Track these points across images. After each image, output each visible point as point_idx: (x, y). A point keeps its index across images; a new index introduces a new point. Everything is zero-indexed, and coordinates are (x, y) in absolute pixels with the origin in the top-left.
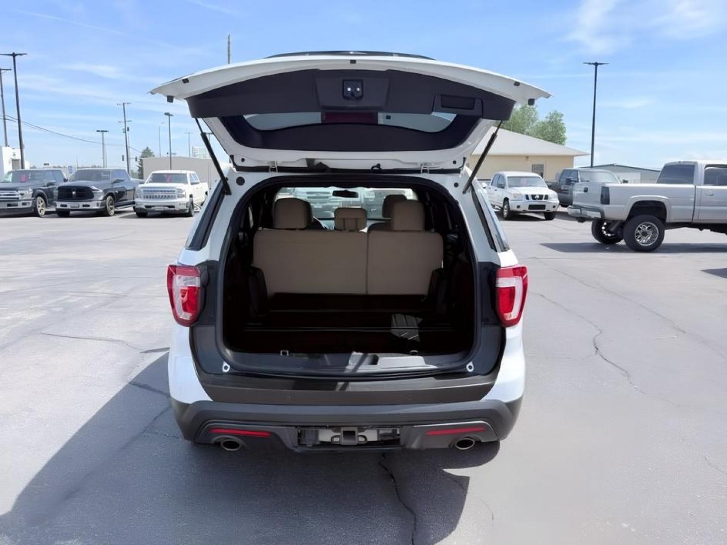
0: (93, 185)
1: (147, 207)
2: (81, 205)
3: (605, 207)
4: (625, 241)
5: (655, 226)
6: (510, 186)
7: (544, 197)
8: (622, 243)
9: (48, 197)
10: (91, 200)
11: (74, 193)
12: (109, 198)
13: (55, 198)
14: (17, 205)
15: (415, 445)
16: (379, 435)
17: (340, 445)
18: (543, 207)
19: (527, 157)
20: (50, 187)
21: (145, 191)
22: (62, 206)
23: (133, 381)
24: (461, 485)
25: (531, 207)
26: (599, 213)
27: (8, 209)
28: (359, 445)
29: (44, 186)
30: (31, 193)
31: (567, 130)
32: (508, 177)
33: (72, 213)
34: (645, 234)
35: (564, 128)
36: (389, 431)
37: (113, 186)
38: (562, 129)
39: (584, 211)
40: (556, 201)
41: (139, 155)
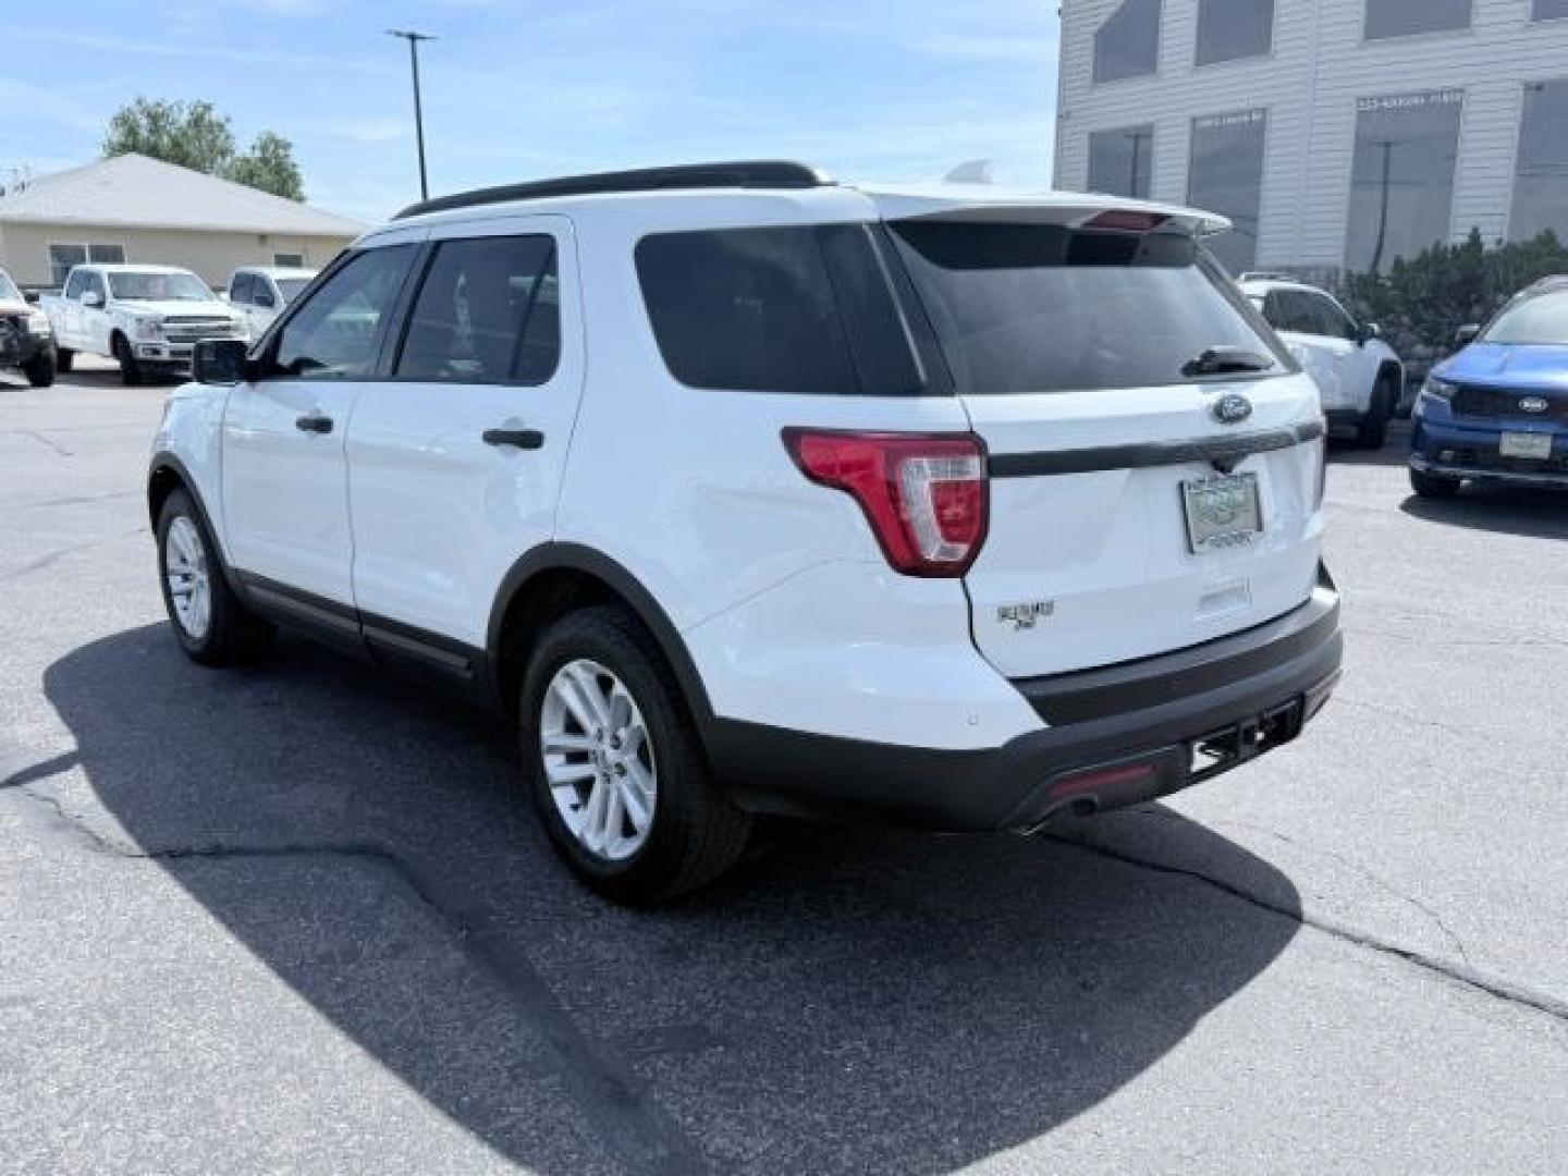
19: (263, 238)
38: (293, 176)
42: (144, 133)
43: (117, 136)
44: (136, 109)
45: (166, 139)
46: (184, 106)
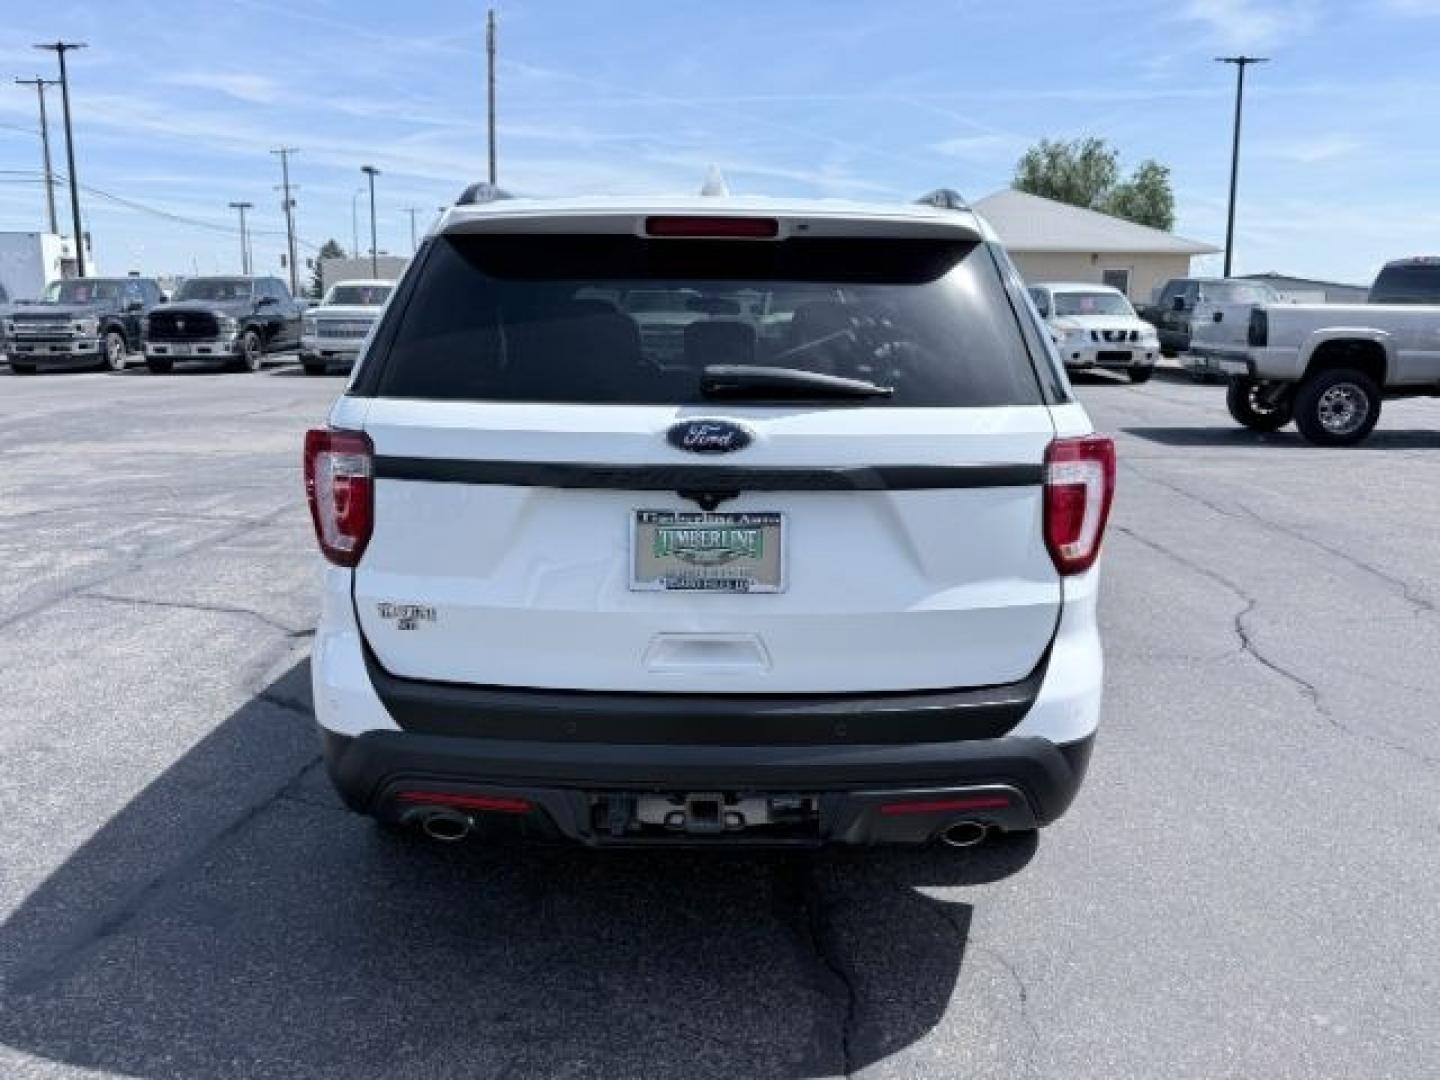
0: (217, 309)
1: (325, 353)
2: (194, 349)
3: (1257, 353)
4: (1299, 424)
5: (1362, 393)
6: (1059, 314)
7: (1128, 336)
8: (1291, 427)
9: (131, 335)
10: (213, 339)
11: (180, 324)
12: (250, 335)
13: (143, 335)
14: (68, 349)
15: (852, 835)
16: (773, 813)
17: (686, 834)
18: (1127, 355)
19: (1095, 256)
20: (134, 313)
21: (319, 321)
22: (158, 350)
23: (265, 692)
24: (953, 922)
25: (1102, 356)
26: (1245, 366)
27: (51, 357)
28: (727, 832)
29: (123, 311)
30: (97, 323)
31: (1176, 201)
32: (1057, 295)
33: (176, 365)
34: (1338, 409)
35: (1171, 197)
36: (795, 803)
37: (256, 311)
38: (1167, 201)
39: (1212, 361)
40: (1154, 344)
41: (315, 255)
42: (1043, 170)
43: (1023, 175)
44: (1039, 149)
45: (1060, 174)
46: (1080, 145)
